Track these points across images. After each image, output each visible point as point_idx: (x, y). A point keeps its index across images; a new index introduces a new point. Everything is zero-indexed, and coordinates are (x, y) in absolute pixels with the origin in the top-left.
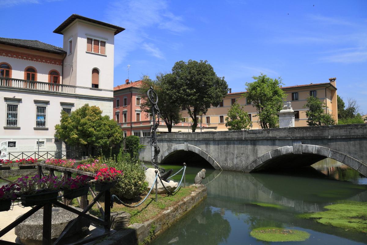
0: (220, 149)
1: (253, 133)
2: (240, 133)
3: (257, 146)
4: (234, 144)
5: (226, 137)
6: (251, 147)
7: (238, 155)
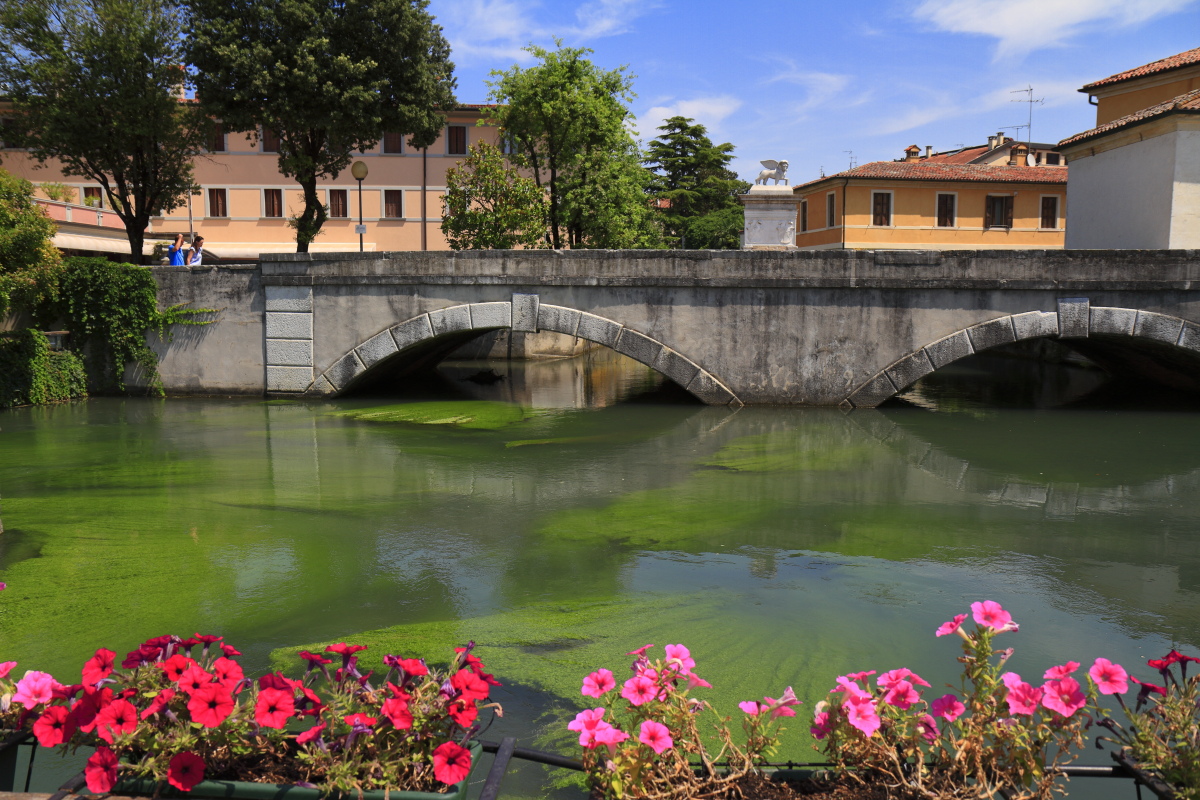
0: (728, 320)
1: (896, 265)
2: (837, 263)
3: (913, 310)
4: (804, 302)
5: (763, 273)
6: (885, 313)
7: (821, 346)
